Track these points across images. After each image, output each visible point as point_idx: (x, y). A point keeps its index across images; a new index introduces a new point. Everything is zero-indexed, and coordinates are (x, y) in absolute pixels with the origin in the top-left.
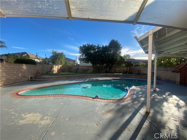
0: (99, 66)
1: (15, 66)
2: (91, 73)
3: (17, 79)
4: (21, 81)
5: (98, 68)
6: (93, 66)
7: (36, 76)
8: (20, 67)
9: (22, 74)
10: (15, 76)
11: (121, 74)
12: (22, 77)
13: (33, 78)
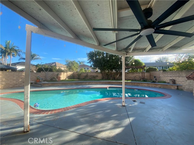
0: (108, 72)
1: (15, 74)
2: (100, 80)
3: (16, 84)
4: (20, 86)
5: (107, 74)
6: (101, 72)
7: (36, 82)
8: (20, 74)
9: (22, 80)
10: (15, 82)
11: (130, 81)
12: (22, 83)
13: (33, 83)
